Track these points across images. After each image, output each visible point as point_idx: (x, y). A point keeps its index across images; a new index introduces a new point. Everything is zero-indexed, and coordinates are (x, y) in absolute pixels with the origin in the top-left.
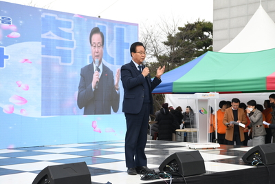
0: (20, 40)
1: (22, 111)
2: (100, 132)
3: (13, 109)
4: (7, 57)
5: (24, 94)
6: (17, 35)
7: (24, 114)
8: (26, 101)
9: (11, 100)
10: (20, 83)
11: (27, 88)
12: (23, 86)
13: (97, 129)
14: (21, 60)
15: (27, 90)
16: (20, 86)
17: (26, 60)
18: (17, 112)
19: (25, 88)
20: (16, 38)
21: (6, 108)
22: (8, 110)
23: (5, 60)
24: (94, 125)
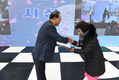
0: (65, 4)
1: (65, 33)
2: (102, 43)
3: (61, 32)
5: (66, 27)
6: (64, 2)
8: (67, 30)
9: (60, 29)
10: (65, 22)
11: (68, 24)
12: (66, 23)
14: (65, 13)
16: (64, 23)
17: (68, 12)
18: (63, 33)
19: (67, 24)
20: (63, 3)
24: (99, 40)
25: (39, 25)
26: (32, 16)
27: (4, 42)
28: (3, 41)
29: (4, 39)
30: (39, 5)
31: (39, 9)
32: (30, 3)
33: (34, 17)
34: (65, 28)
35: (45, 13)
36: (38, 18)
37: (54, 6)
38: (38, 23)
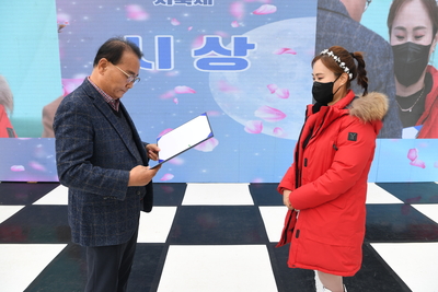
0: (276, 17)
1: (275, 130)
2: (424, 167)
3: (261, 127)
4: (252, 46)
5: (281, 105)
6: (271, 8)
7: (280, 134)
8: (281, 115)
9: (258, 114)
10: (274, 87)
11: (287, 95)
12: (279, 92)
13: (418, 161)
14: (277, 50)
15: (287, 97)
16: (273, 92)
17: (286, 49)
18: (267, 131)
19: (282, 95)
20: (269, 15)
21: (249, 125)
22: (253, 128)
23: (248, 51)
24: (413, 155)
25: (176, 100)
26: (149, 66)
27: (37, 166)
28: (37, 160)
29: (40, 155)
30: (175, 23)
31: (175, 39)
32: (142, 17)
33: (155, 67)
34: (275, 111)
35: (197, 53)
36: (172, 71)
37: (234, 25)
38: (171, 93)
